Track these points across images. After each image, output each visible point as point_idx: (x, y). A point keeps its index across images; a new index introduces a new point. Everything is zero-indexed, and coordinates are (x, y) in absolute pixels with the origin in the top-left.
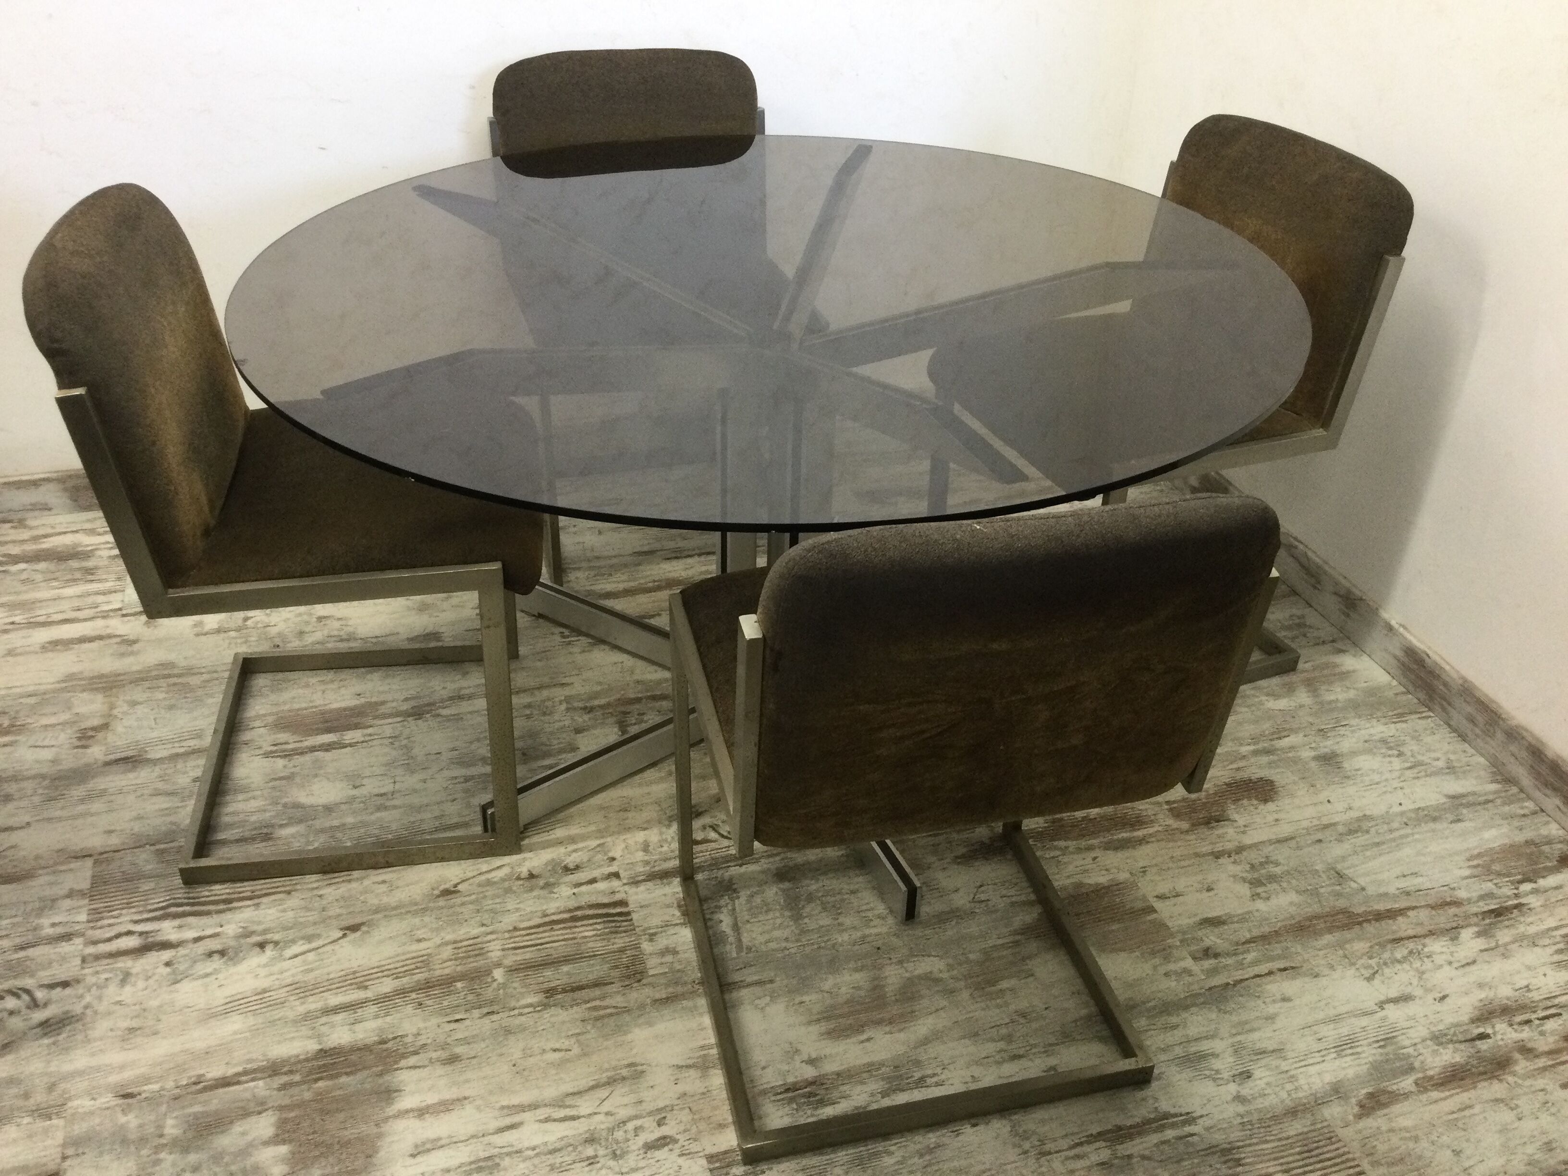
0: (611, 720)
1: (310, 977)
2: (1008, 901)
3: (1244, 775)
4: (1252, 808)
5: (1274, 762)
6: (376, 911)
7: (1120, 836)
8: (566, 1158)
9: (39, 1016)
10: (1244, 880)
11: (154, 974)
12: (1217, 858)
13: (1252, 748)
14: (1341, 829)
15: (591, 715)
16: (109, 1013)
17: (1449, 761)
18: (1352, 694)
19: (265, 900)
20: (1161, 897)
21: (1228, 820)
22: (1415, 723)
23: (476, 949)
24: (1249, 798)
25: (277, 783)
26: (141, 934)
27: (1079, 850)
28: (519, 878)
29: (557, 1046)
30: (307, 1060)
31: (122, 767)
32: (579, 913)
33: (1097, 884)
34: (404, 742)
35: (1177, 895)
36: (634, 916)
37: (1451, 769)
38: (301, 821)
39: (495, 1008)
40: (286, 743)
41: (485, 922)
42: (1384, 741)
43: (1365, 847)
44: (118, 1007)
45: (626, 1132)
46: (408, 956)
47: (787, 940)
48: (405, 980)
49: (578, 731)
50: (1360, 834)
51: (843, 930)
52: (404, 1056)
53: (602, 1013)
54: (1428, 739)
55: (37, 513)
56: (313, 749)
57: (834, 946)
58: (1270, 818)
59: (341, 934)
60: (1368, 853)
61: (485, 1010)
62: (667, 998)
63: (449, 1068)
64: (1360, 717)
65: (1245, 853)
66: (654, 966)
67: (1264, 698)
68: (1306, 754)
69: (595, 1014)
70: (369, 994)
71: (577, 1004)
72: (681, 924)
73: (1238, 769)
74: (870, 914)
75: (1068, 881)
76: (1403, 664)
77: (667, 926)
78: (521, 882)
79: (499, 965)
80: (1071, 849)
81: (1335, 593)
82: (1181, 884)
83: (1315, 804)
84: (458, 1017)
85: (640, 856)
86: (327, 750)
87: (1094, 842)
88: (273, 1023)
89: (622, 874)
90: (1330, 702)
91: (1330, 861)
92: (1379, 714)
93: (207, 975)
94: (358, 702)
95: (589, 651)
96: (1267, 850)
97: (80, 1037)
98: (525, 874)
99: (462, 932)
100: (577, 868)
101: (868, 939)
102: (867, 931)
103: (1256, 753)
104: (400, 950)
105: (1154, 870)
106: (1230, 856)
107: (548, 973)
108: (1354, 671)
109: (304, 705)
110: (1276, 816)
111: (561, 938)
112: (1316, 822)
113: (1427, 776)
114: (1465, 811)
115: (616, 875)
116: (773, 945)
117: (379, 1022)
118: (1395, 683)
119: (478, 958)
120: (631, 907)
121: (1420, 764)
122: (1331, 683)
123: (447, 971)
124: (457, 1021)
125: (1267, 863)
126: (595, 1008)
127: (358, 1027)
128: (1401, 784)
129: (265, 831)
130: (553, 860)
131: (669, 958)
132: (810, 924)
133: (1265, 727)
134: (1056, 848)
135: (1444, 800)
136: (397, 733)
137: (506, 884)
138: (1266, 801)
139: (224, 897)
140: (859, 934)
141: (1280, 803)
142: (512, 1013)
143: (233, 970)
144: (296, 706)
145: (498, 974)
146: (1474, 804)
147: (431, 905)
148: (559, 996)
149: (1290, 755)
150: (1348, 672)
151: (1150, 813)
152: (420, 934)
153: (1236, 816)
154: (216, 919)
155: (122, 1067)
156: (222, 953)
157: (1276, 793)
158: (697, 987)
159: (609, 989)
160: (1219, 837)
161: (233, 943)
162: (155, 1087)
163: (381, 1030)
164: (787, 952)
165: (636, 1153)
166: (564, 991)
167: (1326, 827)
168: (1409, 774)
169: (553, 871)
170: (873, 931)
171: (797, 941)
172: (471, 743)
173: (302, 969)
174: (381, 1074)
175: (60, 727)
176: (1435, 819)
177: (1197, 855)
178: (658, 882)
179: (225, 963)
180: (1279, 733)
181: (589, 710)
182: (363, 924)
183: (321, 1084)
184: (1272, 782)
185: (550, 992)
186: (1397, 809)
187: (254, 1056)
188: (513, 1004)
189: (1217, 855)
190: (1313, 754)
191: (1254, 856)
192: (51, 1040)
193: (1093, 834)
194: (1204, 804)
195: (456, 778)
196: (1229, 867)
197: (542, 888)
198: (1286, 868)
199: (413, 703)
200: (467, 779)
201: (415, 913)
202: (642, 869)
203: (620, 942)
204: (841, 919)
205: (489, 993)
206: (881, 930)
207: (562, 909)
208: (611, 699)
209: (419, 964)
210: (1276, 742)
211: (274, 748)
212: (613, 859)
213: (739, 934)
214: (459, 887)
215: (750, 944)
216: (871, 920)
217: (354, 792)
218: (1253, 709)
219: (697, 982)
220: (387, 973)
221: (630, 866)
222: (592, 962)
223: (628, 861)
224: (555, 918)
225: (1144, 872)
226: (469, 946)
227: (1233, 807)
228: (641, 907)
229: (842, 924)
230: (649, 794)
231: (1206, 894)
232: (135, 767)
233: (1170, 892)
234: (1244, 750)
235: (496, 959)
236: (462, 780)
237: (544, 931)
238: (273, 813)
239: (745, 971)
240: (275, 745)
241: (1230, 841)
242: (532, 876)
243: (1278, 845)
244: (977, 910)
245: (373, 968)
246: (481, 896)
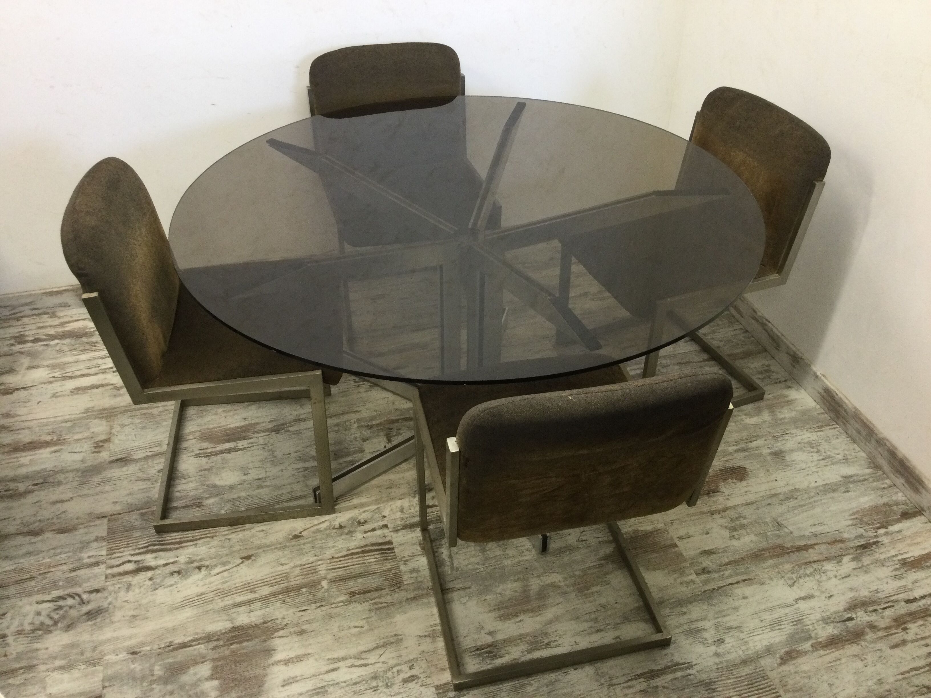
0: (382, 433)
1: (226, 585)
3: (730, 464)
4: (733, 485)
5: (747, 456)
6: (259, 548)
8: (362, 688)
9: (85, 609)
10: (726, 527)
11: (144, 585)
12: (712, 514)
13: (735, 448)
14: (781, 497)
15: (371, 430)
16: (122, 607)
17: (845, 455)
18: (793, 414)
19: (200, 542)
20: (680, 538)
21: (720, 491)
22: (828, 432)
23: (312, 570)
24: (732, 479)
25: (202, 473)
26: (136, 562)
28: (334, 528)
29: (356, 624)
30: (226, 633)
31: (119, 464)
32: (367, 549)
33: (646, 531)
34: (271, 447)
35: (690, 537)
36: (396, 550)
37: (845, 460)
38: (217, 495)
39: (324, 603)
40: (207, 449)
41: (317, 554)
42: (809, 443)
43: (794, 508)
44: (126, 604)
45: (393, 673)
46: (277, 574)
47: (478, 563)
48: (276, 587)
49: (364, 440)
50: (791, 500)
51: (508, 558)
52: (276, 631)
53: (380, 606)
54: (834, 442)
55: (62, 308)
56: (222, 452)
57: (503, 568)
58: (743, 491)
59: (240, 561)
60: (796, 511)
61: (318, 604)
62: (414, 598)
63: (300, 637)
64: (797, 428)
65: (728, 512)
66: (407, 579)
67: (744, 417)
68: (766, 451)
69: (376, 606)
70: (257, 596)
71: (367, 601)
72: (421, 554)
73: (727, 461)
74: (523, 549)
75: (630, 529)
76: (823, 397)
77: (413, 556)
78: (335, 531)
79: (325, 578)
81: (788, 353)
82: (692, 530)
83: (768, 482)
84: (304, 608)
85: (398, 515)
86: (229, 453)
88: (207, 612)
89: (390, 526)
90: (781, 419)
91: (774, 516)
92: (808, 426)
93: (171, 585)
94: (244, 423)
95: (370, 391)
96: (740, 510)
97: (107, 621)
98: (337, 526)
99: (305, 560)
100: (365, 522)
101: (522, 563)
102: (520, 559)
103: (737, 451)
104: (272, 570)
105: (678, 522)
106: (719, 514)
107: (351, 583)
108: (796, 399)
109: (216, 425)
110: (746, 489)
111: (357, 563)
112: (768, 493)
113: (832, 464)
114: (851, 486)
115: (386, 526)
116: (470, 567)
117: (263, 611)
118: (818, 407)
119: (314, 575)
120: (395, 545)
121: (829, 457)
122: (782, 407)
123: (297, 582)
124: (303, 611)
125: (739, 517)
126: (376, 603)
127: (252, 614)
128: (817, 470)
129: (198, 501)
130: (352, 517)
131: (415, 575)
132: (490, 554)
133: (743, 434)
135: (840, 479)
136: (266, 442)
137: (328, 532)
138: (741, 480)
139: (178, 540)
140: (517, 560)
141: (749, 482)
142: (333, 606)
143: (185, 582)
144: (211, 426)
145: (325, 584)
146: (857, 482)
147: (288, 544)
148: (357, 596)
149: (756, 452)
150: (793, 400)
152: (283, 561)
153: (724, 490)
154: (174, 553)
155: (130, 638)
156: (179, 572)
157: (747, 475)
158: (430, 591)
159: (384, 592)
160: (714, 502)
161: (183, 567)
162: (148, 648)
163: (264, 615)
164: (477, 571)
165: (399, 684)
166: (359, 593)
167: (775, 495)
168: (823, 463)
169: (353, 524)
170: (524, 558)
171: (484, 564)
172: (306, 448)
173: (221, 581)
174: (265, 641)
175: (83, 441)
176: (834, 491)
177: (702, 513)
178: (409, 530)
179: (180, 578)
180: (751, 439)
181: (370, 427)
182: (252, 555)
183: (233, 646)
184: (746, 469)
185: (352, 594)
186: (813, 485)
187: (198, 631)
188: (333, 601)
190: (769, 451)
191: (732, 513)
192: (92, 623)
195: (299, 469)
196: (719, 520)
197: (347, 534)
198: (750, 520)
199: (275, 424)
200: (306, 469)
201: (280, 549)
202: (400, 523)
203: (388, 565)
204: (507, 552)
205: (320, 595)
206: (528, 557)
207: (358, 546)
208: (382, 420)
209: (282, 579)
210: (749, 444)
211: (201, 452)
212: (384, 517)
213: (452, 560)
214: (303, 534)
215: (458, 566)
216: (523, 552)
217: (245, 478)
218: (738, 423)
219: (430, 588)
220: (265, 583)
221: (394, 521)
222: (374, 577)
223: (392, 518)
224: (354, 551)
225: (672, 523)
226: (309, 568)
227: (723, 484)
228: (400, 545)
229: (507, 555)
230: (403, 478)
231: (705, 536)
232: (126, 464)
233: (686, 535)
234: (731, 449)
235: (323, 575)
236: (302, 470)
237: (348, 559)
238: (201, 491)
239: (455, 582)
240: (201, 450)
241: (720, 504)
242: (341, 527)
243: (746, 507)
244: (580, 546)
245: (259, 581)
246: (314, 538)
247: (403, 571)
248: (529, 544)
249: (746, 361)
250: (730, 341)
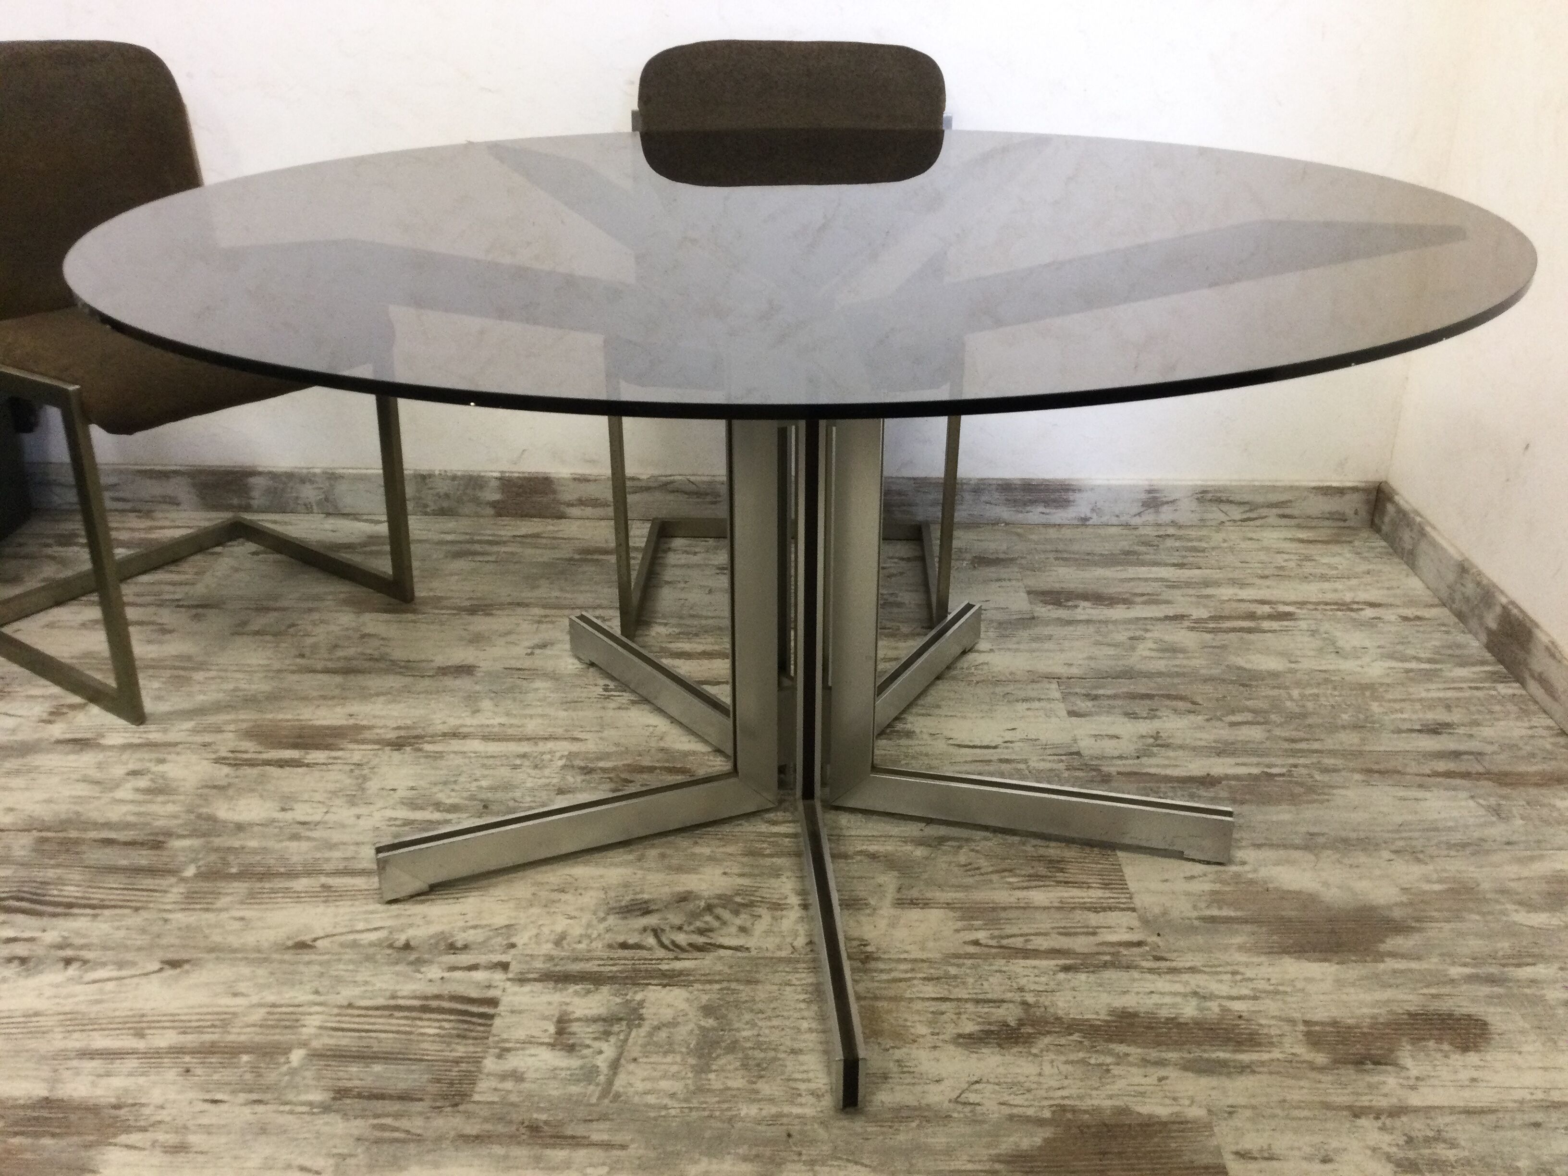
0: (608, 781)
2: (1006, 1110)
3: (1445, 1006)
4: (1439, 1055)
5: (1499, 996)
6: (211, 950)
7: (1214, 1056)
10: (1389, 1158)
12: (1356, 1116)
13: (1468, 971)
15: (587, 777)
19: (107, 912)
20: (1243, 1155)
21: (1395, 1064)
23: (292, 1019)
24: (1439, 1040)
25: (206, 791)
27: (1145, 1062)
28: (391, 946)
29: (308, 1163)
30: (23, 1107)
31: (70, 747)
33: (1150, 1116)
34: (365, 772)
35: (1271, 1158)
36: (497, 1022)
38: (204, 835)
39: (267, 1096)
40: (246, 752)
41: (321, 989)
46: (211, 1010)
47: (673, 1096)
48: (190, 1037)
51: (754, 1101)
52: (128, 1129)
53: (387, 1134)
56: (268, 763)
57: (730, 1120)
58: (1464, 1075)
59: (158, 967)
61: (255, 1096)
62: (477, 1137)
63: (168, 1158)
65: (1404, 1119)
66: (485, 1090)
67: (1510, 907)
68: (1556, 994)
69: (378, 1134)
70: (141, 1045)
71: (363, 1117)
73: (1434, 996)
74: (802, 1086)
75: (1108, 1103)
77: (531, 1043)
78: (389, 951)
79: (304, 1044)
80: (1130, 1059)
82: (1282, 1143)
83: (1545, 1069)
84: (219, 1097)
85: (547, 948)
86: (281, 767)
87: (1173, 1056)
88: (17, 1053)
89: (514, 967)
91: (1545, 1158)
94: (344, 722)
95: (627, 709)
96: (1441, 1121)
98: (401, 943)
99: (287, 996)
100: (466, 947)
101: (783, 1120)
102: (786, 1109)
103: (1471, 979)
104: (206, 1001)
105: (1248, 1113)
106: (1377, 1118)
107: (354, 1069)
109: (289, 718)
110: (1475, 1074)
111: (394, 1028)
112: (1540, 1095)
115: (504, 966)
116: (651, 1099)
117: (129, 1081)
119: (286, 1031)
120: (501, 1008)
123: (243, 1038)
124: (214, 1102)
125: (1436, 1139)
126: (383, 1128)
127: (104, 1081)
129: (161, 838)
130: (442, 933)
131: (509, 1085)
132: (714, 1081)
133: (1499, 945)
134: (1110, 1053)
136: (364, 761)
137: (371, 951)
138: (1465, 1049)
140: (774, 1110)
141: (1488, 1057)
142: (282, 1108)
143: (22, 982)
145: (297, 1056)
147: (276, 956)
148: (348, 1101)
149: (1527, 991)
151: (1273, 1031)
152: (242, 987)
153: (1409, 1062)
154: (44, 922)
156: (23, 961)
157: (1487, 1041)
158: (523, 1130)
159: (418, 1107)
160: (1370, 1086)
161: (40, 951)
163: (126, 1090)
164: (663, 1113)
166: (360, 1096)
169: (435, 945)
170: (796, 1110)
171: (686, 1100)
172: (435, 784)
173: (91, 998)
174: (88, 1146)
175: (41, 700)
177: (1327, 1106)
178: (551, 985)
179: (19, 973)
180: (1520, 959)
181: (587, 771)
182: (187, 961)
183: (16, 1141)
184: (1485, 1024)
185: (341, 1093)
188: (291, 1096)
189: (1357, 1113)
191: (1418, 1127)
193: (1178, 1044)
194: (1364, 1034)
195: (396, 819)
196: (1371, 1134)
197: (411, 963)
198: (1467, 1153)
199: (402, 733)
201: (252, 961)
202: (538, 966)
203: (460, 1050)
204: (761, 1085)
205: (271, 1077)
206: (809, 1111)
207: (418, 993)
208: (620, 763)
209: (217, 1023)
210: (1511, 969)
211: (231, 755)
212: (513, 946)
213: (615, 1074)
214: (319, 943)
215: (621, 1090)
216: (800, 1095)
217: (280, 816)
218: (1490, 918)
219: (526, 1123)
220: (176, 1024)
221: (528, 958)
222: (413, 1067)
223: (529, 952)
224: (401, 1002)
225: (1230, 1113)
226: (286, 1013)
227: (1409, 1047)
228: (512, 1012)
229: (757, 1092)
230: (601, 876)
231: (1317, 1167)
232: (82, 750)
233: (1261, 1150)
234: (1455, 971)
235: (304, 1037)
236: (398, 823)
237: (381, 1017)
238: (180, 821)
239: (595, 1125)
240: (232, 752)
241: (1386, 1095)
242: (407, 947)
243: (1463, 1116)
244: (955, 1115)
245: (164, 1015)
246: (336, 957)
247: (486, 1071)
248: (825, 1081)
249: (1544, 791)
250: (1513, 747)
